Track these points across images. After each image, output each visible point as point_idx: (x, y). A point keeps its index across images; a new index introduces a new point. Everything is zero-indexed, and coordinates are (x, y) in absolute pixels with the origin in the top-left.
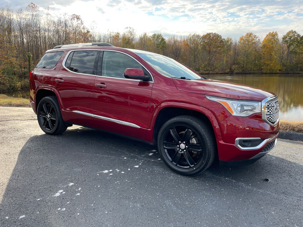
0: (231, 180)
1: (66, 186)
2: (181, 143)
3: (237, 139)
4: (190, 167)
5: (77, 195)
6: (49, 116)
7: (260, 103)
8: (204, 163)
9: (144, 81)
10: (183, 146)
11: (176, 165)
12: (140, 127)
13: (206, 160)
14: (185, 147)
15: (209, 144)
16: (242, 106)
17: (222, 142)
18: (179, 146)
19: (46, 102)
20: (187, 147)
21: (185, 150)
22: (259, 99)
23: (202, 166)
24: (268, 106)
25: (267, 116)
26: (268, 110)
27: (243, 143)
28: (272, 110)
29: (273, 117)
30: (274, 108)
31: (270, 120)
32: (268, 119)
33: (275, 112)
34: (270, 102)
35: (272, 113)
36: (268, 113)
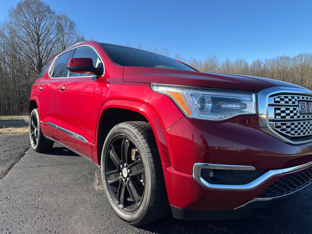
3: (197, 165)
7: (253, 95)
12: (87, 142)
24: (275, 102)
25: (274, 123)
26: (278, 112)
27: (211, 174)
28: (288, 112)
29: (293, 127)
30: (297, 109)
31: (282, 132)
32: (277, 129)
33: (299, 117)
34: (283, 97)
35: (288, 118)
36: (275, 117)
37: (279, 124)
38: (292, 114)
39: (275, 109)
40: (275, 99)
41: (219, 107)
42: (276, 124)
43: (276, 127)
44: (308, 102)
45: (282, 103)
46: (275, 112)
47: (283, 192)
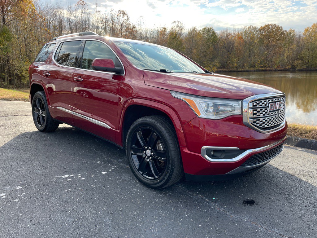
0: (204, 198)
1: (12, 189)
2: (147, 149)
3: (204, 147)
4: (155, 179)
5: (14, 201)
6: (41, 112)
7: (240, 102)
8: (168, 175)
9: (116, 73)
10: (149, 152)
11: (142, 175)
12: (110, 128)
13: (169, 171)
14: (151, 153)
15: (173, 152)
16: (215, 105)
17: (186, 151)
18: (146, 153)
19: (38, 98)
20: (152, 153)
21: (151, 158)
22: (240, 98)
23: (166, 179)
24: (253, 106)
25: (252, 119)
26: (255, 112)
27: (212, 153)
28: (261, 112)
29: (264, 121)
30: (268, 109)
31: (257, 125)
32: (254, 123)
33: (268, 114)
34: (258, 102)
35: (261, 115)
36: (253, 116)
37: (255, 120)
38: (264, 113)
39: (253, 110)
40: (253, 104)
41: (218, 109)
42: (253, 120)
43: (253, 122)
44: (276, 102)
45: (258, 106)
46: (253, 112)
47: (256, 163)
